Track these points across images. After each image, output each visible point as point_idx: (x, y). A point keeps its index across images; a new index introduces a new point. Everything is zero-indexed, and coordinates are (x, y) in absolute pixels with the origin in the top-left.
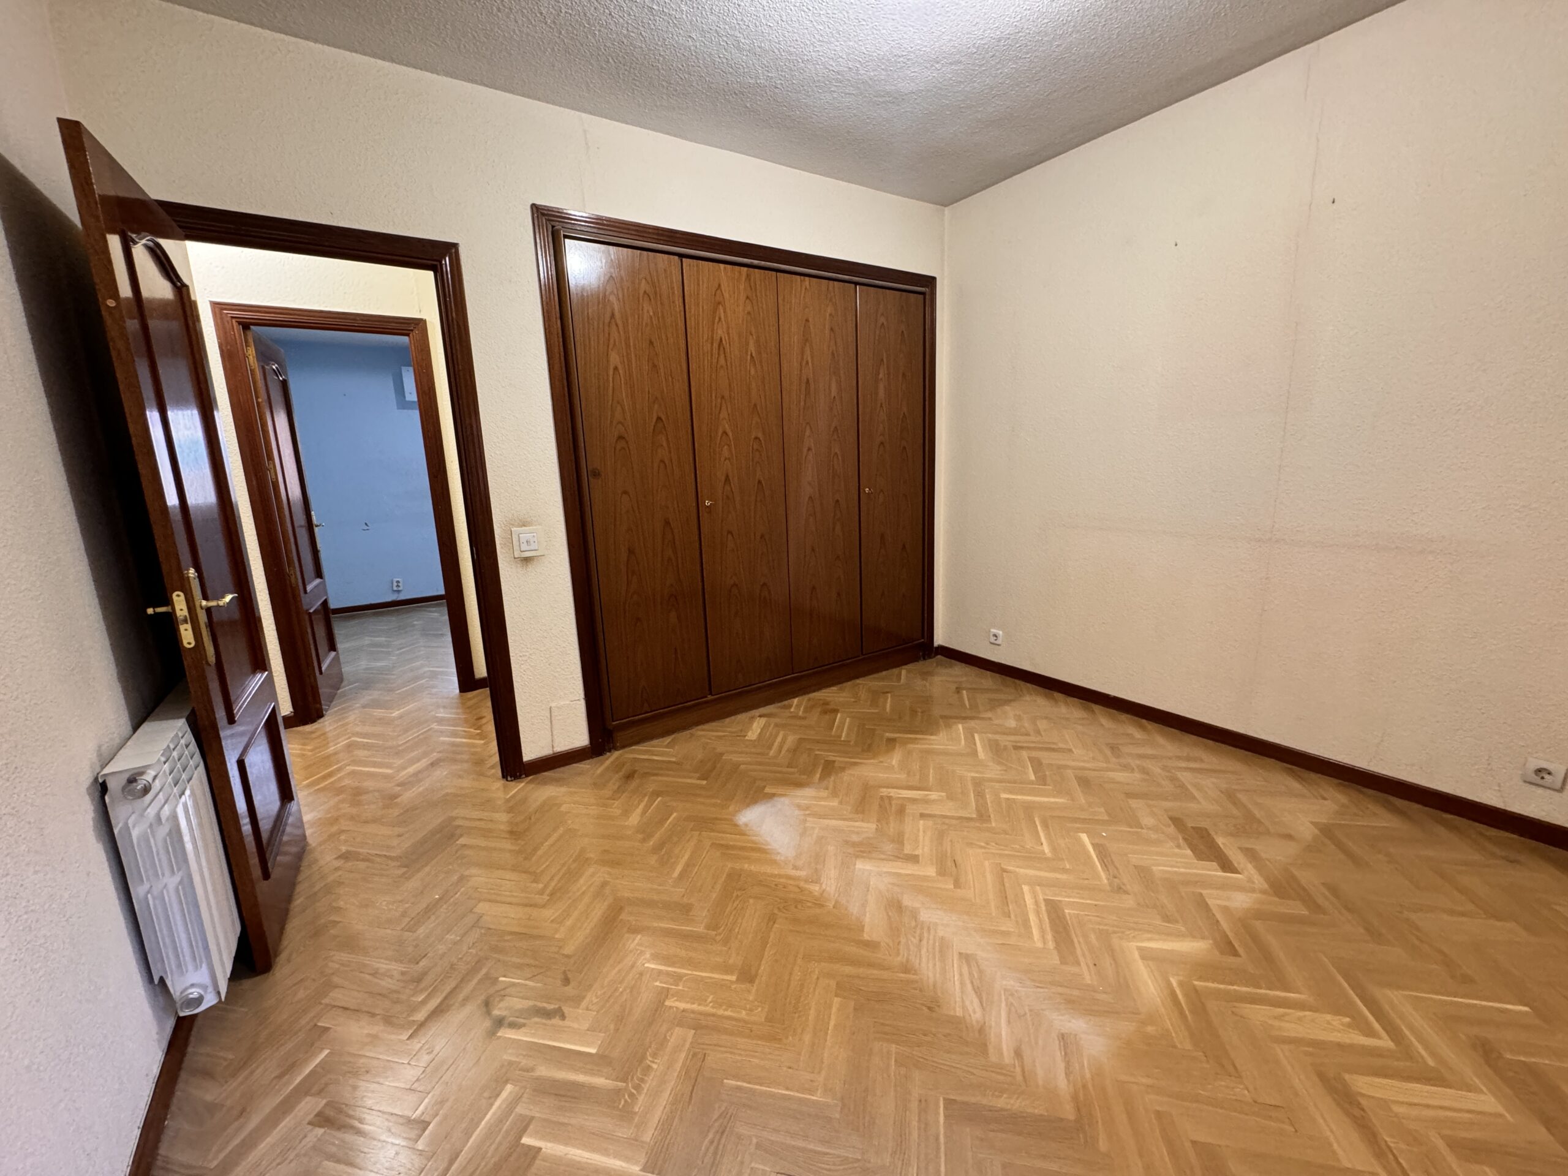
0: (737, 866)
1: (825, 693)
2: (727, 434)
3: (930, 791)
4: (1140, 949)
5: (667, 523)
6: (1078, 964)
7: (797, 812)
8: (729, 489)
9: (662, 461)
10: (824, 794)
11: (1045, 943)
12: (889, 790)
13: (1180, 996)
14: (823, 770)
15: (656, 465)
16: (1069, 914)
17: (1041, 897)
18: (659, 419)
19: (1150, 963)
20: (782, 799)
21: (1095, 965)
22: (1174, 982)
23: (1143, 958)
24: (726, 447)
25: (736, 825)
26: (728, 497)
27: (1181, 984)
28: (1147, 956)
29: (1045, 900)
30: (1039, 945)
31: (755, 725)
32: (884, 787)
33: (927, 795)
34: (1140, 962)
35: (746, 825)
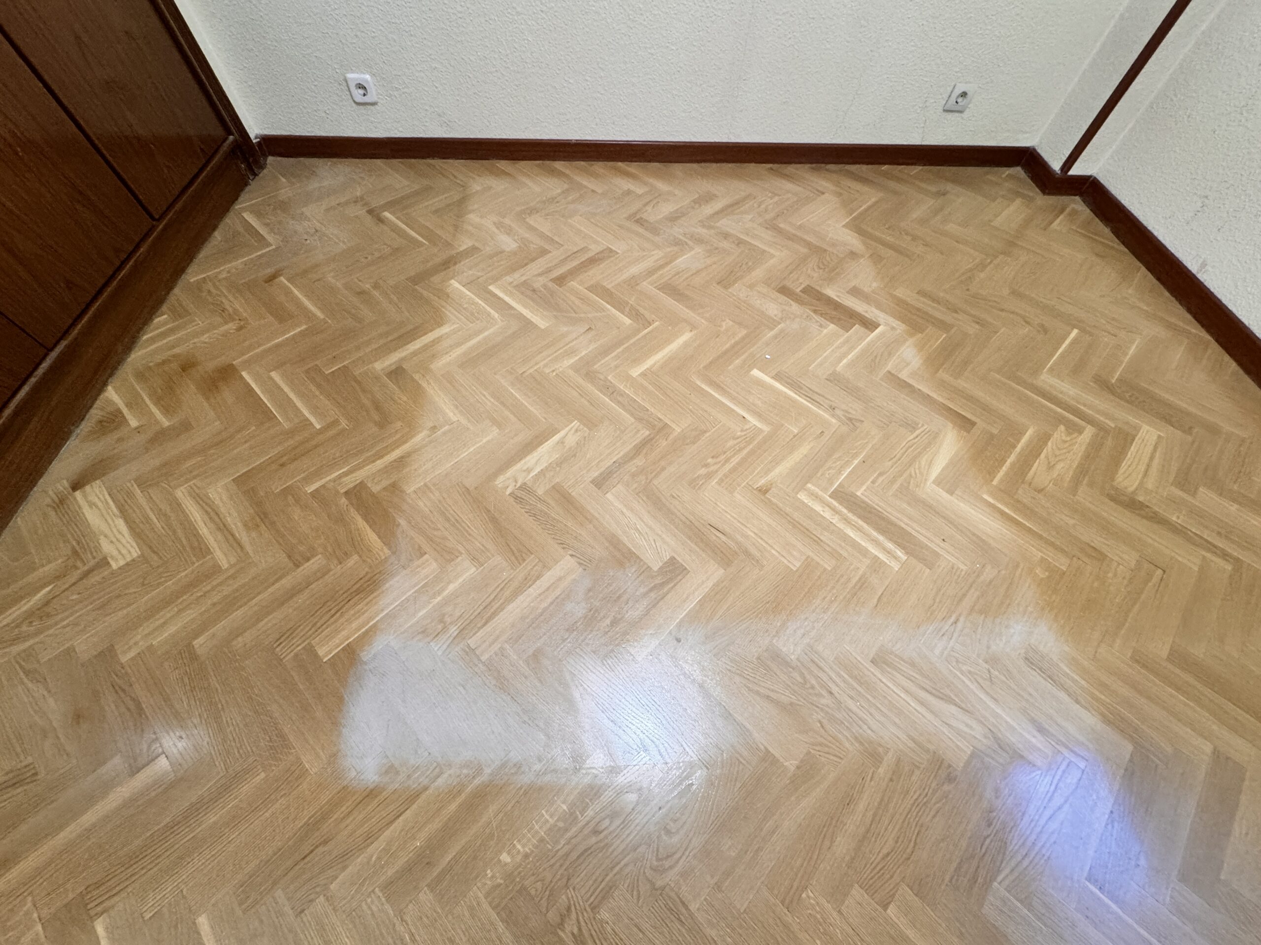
0: (491, 876)
1: (153, 340)
3: (555, 431)
4: (937, 483)
7: (438, 647)
10: (429, 567)
11: (895, 557)
12: (510, 473)
14: (365, 518)
16: (862, 494)
17: (826, 497)
19: (959, 492)
20: (379, 644)
21: (944, 540)
22: (987, 497)
23: (949, 492)
25: (372, 793)
27: (993, 495)
28: (947, 483)
29: (831, 496)
31: (91, 516)
32: (496, 475)
33: (561, 442)
34: (953, 499)
35: (390, 770)
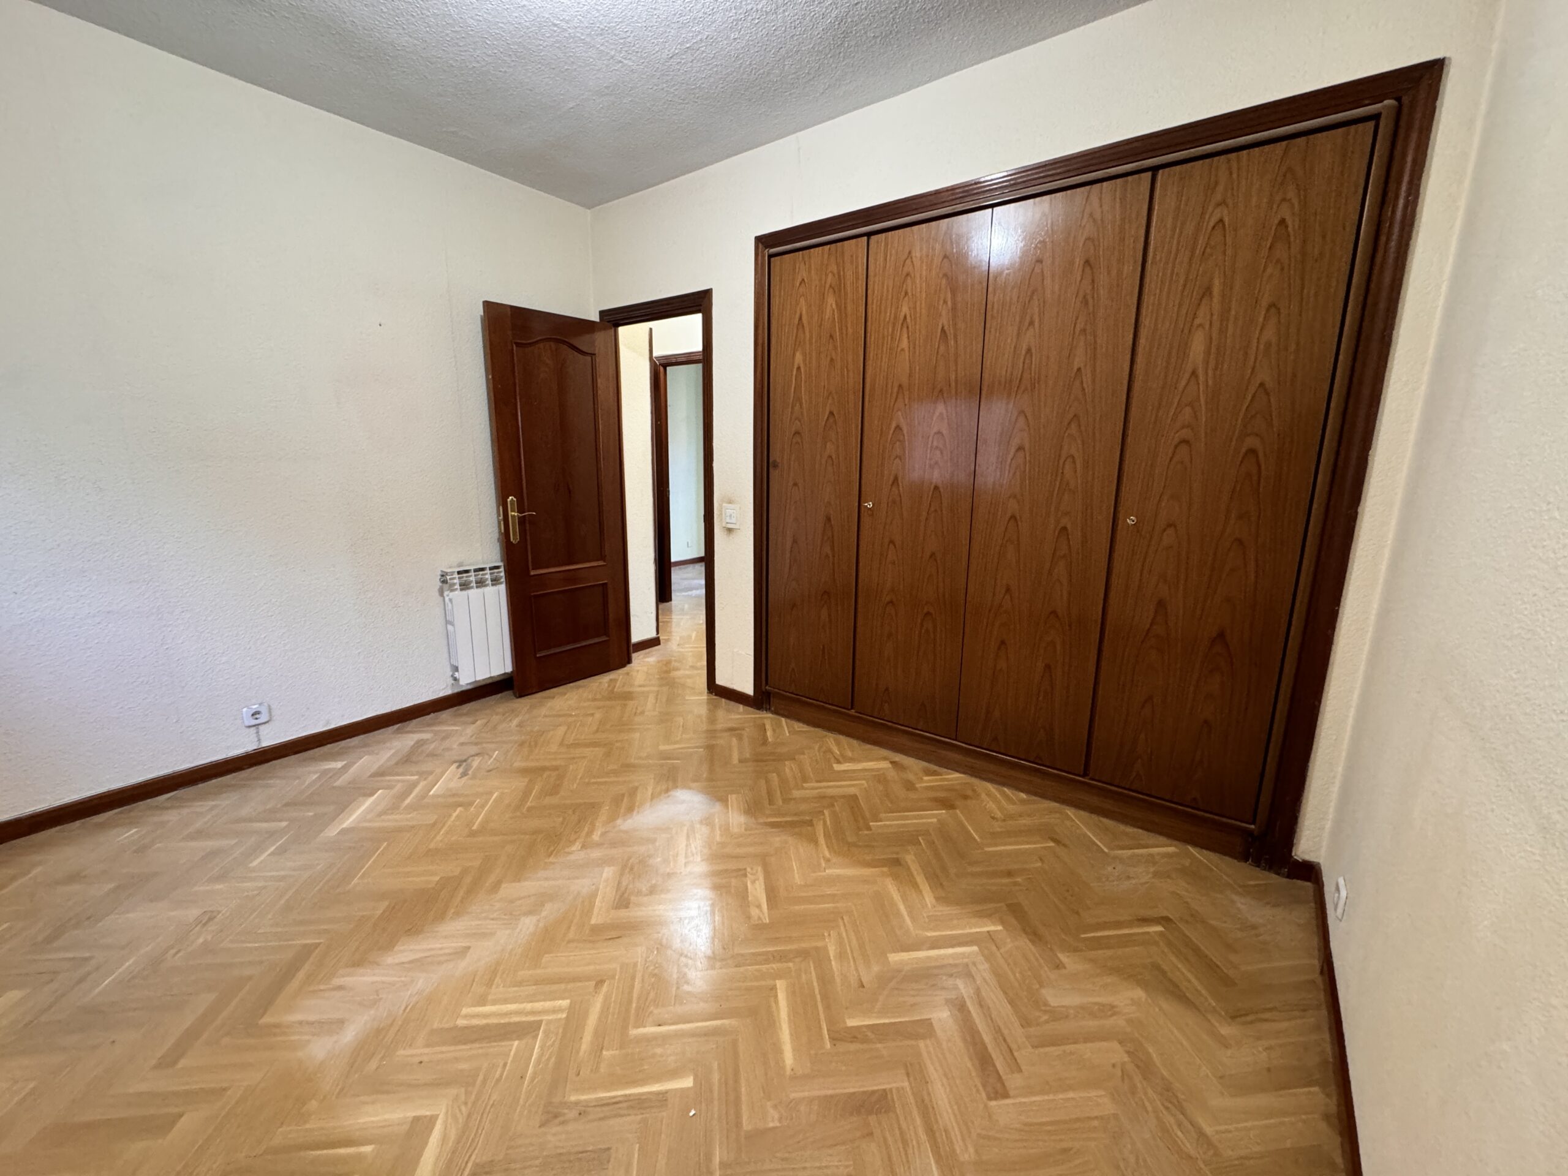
2: (901, 429)
3: (770, 908)
4: (432, 1120)
5: (829, 519)
6: (427, 1046)
8: (897, 492)
9: (830, 457)
11: (466, 1016)
13: (342, 1151)
15: (823, 462)
16: (512, 1045)
17: (545, 1018)
18: (831, 413)
19: (406, 1127)
21: (421, 1062)
22: (368, 1149)
23: (416, 1119)
24: (898, 443)
26: (894, 502)
27: (360, 1157)
28: (421, 1127)
29: (541, 1021)
30: (465, 1011)
34: (411, 1114)
